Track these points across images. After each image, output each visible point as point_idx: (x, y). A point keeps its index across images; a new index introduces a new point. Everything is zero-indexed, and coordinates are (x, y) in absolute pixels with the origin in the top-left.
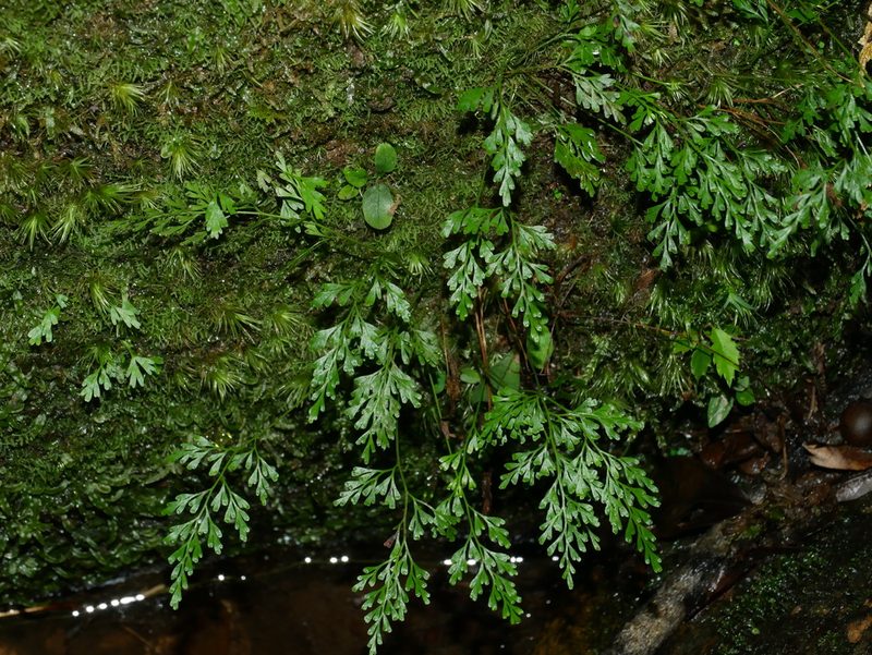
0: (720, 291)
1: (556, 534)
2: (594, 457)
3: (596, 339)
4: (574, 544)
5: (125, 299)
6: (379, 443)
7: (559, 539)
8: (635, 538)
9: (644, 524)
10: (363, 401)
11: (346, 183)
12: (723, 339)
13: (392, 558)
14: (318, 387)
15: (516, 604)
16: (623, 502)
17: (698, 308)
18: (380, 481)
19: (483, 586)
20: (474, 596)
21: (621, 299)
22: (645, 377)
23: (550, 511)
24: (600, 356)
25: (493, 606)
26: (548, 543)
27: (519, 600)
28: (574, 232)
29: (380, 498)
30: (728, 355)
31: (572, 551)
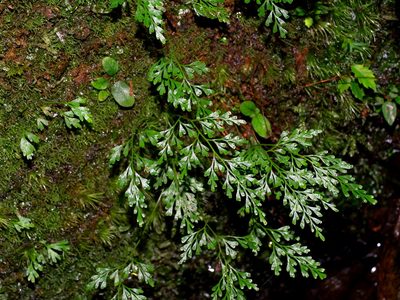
0: (343, 45)
1: (300, 214)
2: (301, 161)
3: (296, 109)
4: (314, 215)
5: (20, 217)
6: (192, 220)
7: (304, 217)
8: (350, 193)
9: (350, 182)
10: (172, 204)
11: (99, 91)
12: (358, 68)
13: (224, 275)
14: (135, 205)
15: (318, 267)
16: (331, 176)
17: (338, 61)
18: (199, 239)
19: (295, 267)
20: (292, 275)
21: (293, 78)
22: (336, 116)
23: (291, 204)
24: (304, 116)
25: (305, 275)
26: (299, 222)
27: (318, 264)
28: (246, 56)
29: (204, 248)
30: (365, 75)
31: (315, 219)
